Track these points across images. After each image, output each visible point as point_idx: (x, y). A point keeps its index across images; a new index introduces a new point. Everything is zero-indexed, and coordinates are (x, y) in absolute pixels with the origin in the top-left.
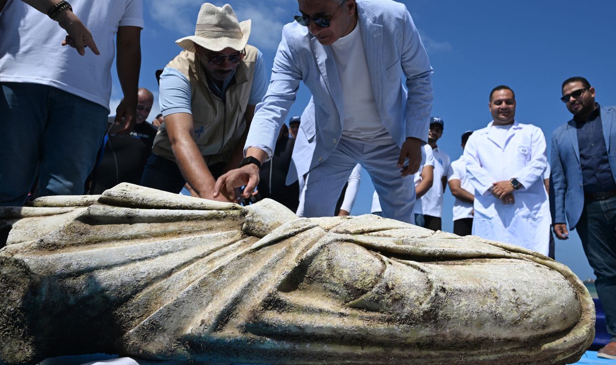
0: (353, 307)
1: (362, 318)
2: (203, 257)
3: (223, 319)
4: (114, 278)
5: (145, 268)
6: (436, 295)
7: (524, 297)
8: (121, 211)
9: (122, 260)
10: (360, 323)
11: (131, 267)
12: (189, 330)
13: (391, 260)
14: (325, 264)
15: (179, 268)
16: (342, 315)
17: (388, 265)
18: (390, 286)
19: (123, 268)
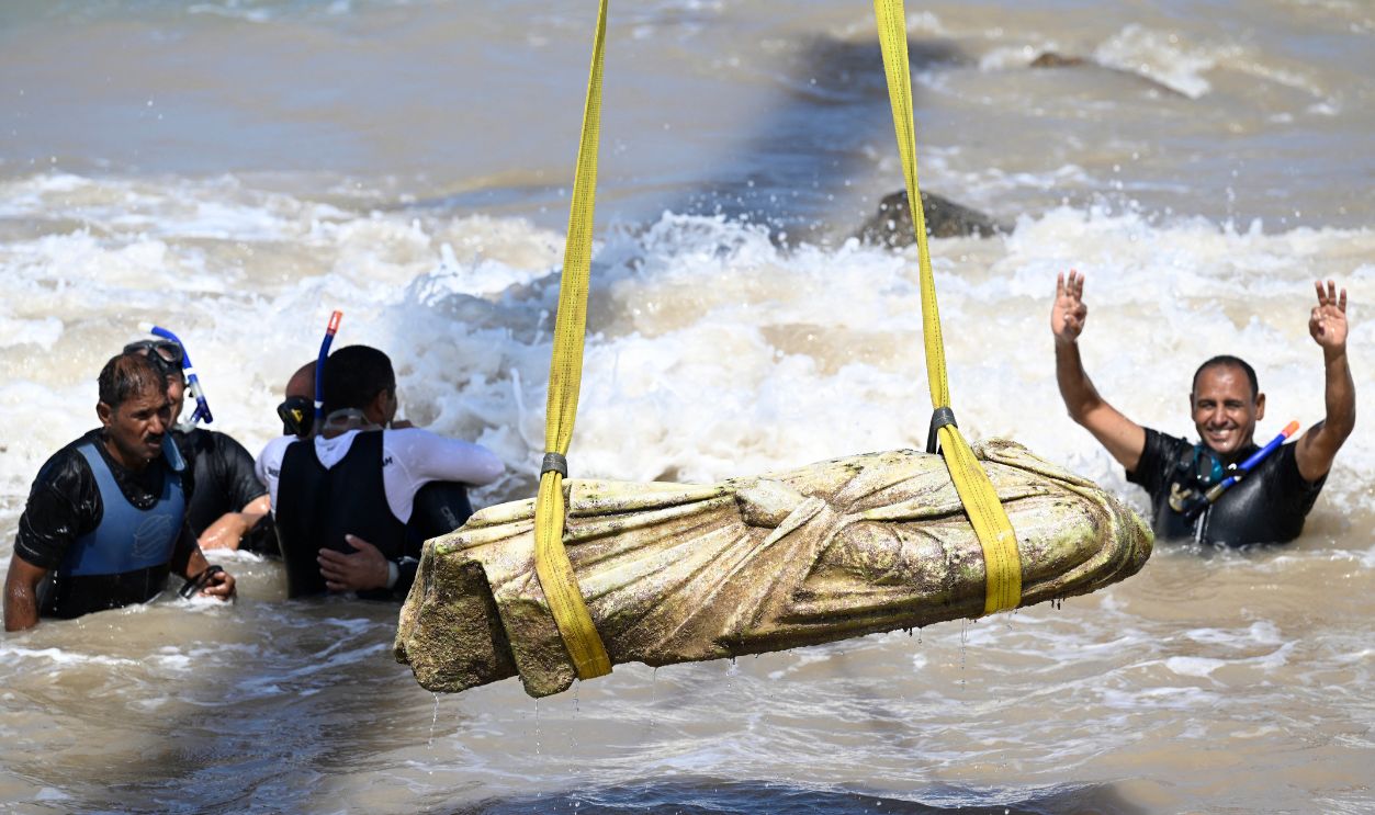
0: (879, 584)
1: (886, 593)
2: (715, 559)
3: (758, 617)
4: (630, 598)
5: (659, 583)
6: (951, 563)
7: (1037, 545)
8: (603, 525)
9: (632, 579)
10: (886, 599)
11: (643, 583)
12: (726, 631)
13: (907, 535)
14: (843, 550)
15: (693, 576)
16: (868, 594)
17: (904, 543)
18: (908, 562)
19: (634, 586)
